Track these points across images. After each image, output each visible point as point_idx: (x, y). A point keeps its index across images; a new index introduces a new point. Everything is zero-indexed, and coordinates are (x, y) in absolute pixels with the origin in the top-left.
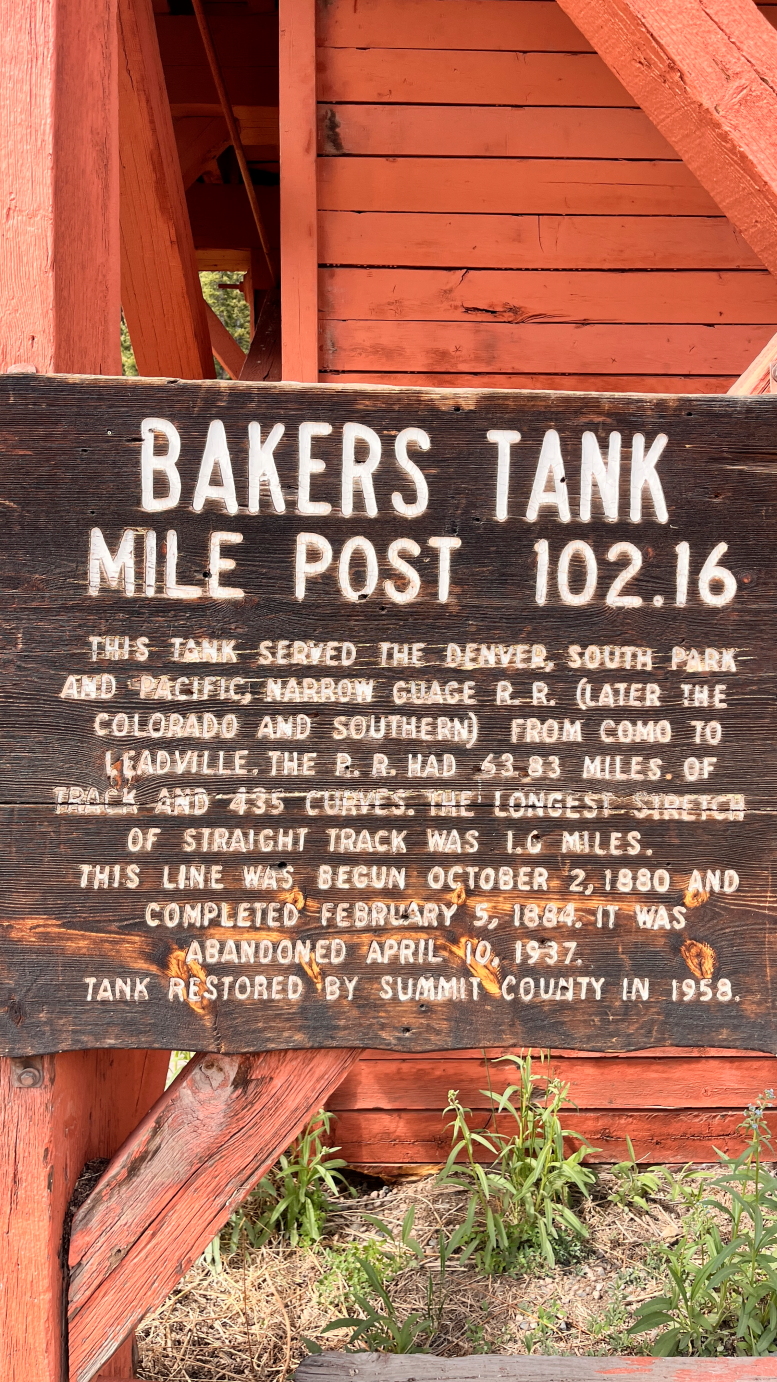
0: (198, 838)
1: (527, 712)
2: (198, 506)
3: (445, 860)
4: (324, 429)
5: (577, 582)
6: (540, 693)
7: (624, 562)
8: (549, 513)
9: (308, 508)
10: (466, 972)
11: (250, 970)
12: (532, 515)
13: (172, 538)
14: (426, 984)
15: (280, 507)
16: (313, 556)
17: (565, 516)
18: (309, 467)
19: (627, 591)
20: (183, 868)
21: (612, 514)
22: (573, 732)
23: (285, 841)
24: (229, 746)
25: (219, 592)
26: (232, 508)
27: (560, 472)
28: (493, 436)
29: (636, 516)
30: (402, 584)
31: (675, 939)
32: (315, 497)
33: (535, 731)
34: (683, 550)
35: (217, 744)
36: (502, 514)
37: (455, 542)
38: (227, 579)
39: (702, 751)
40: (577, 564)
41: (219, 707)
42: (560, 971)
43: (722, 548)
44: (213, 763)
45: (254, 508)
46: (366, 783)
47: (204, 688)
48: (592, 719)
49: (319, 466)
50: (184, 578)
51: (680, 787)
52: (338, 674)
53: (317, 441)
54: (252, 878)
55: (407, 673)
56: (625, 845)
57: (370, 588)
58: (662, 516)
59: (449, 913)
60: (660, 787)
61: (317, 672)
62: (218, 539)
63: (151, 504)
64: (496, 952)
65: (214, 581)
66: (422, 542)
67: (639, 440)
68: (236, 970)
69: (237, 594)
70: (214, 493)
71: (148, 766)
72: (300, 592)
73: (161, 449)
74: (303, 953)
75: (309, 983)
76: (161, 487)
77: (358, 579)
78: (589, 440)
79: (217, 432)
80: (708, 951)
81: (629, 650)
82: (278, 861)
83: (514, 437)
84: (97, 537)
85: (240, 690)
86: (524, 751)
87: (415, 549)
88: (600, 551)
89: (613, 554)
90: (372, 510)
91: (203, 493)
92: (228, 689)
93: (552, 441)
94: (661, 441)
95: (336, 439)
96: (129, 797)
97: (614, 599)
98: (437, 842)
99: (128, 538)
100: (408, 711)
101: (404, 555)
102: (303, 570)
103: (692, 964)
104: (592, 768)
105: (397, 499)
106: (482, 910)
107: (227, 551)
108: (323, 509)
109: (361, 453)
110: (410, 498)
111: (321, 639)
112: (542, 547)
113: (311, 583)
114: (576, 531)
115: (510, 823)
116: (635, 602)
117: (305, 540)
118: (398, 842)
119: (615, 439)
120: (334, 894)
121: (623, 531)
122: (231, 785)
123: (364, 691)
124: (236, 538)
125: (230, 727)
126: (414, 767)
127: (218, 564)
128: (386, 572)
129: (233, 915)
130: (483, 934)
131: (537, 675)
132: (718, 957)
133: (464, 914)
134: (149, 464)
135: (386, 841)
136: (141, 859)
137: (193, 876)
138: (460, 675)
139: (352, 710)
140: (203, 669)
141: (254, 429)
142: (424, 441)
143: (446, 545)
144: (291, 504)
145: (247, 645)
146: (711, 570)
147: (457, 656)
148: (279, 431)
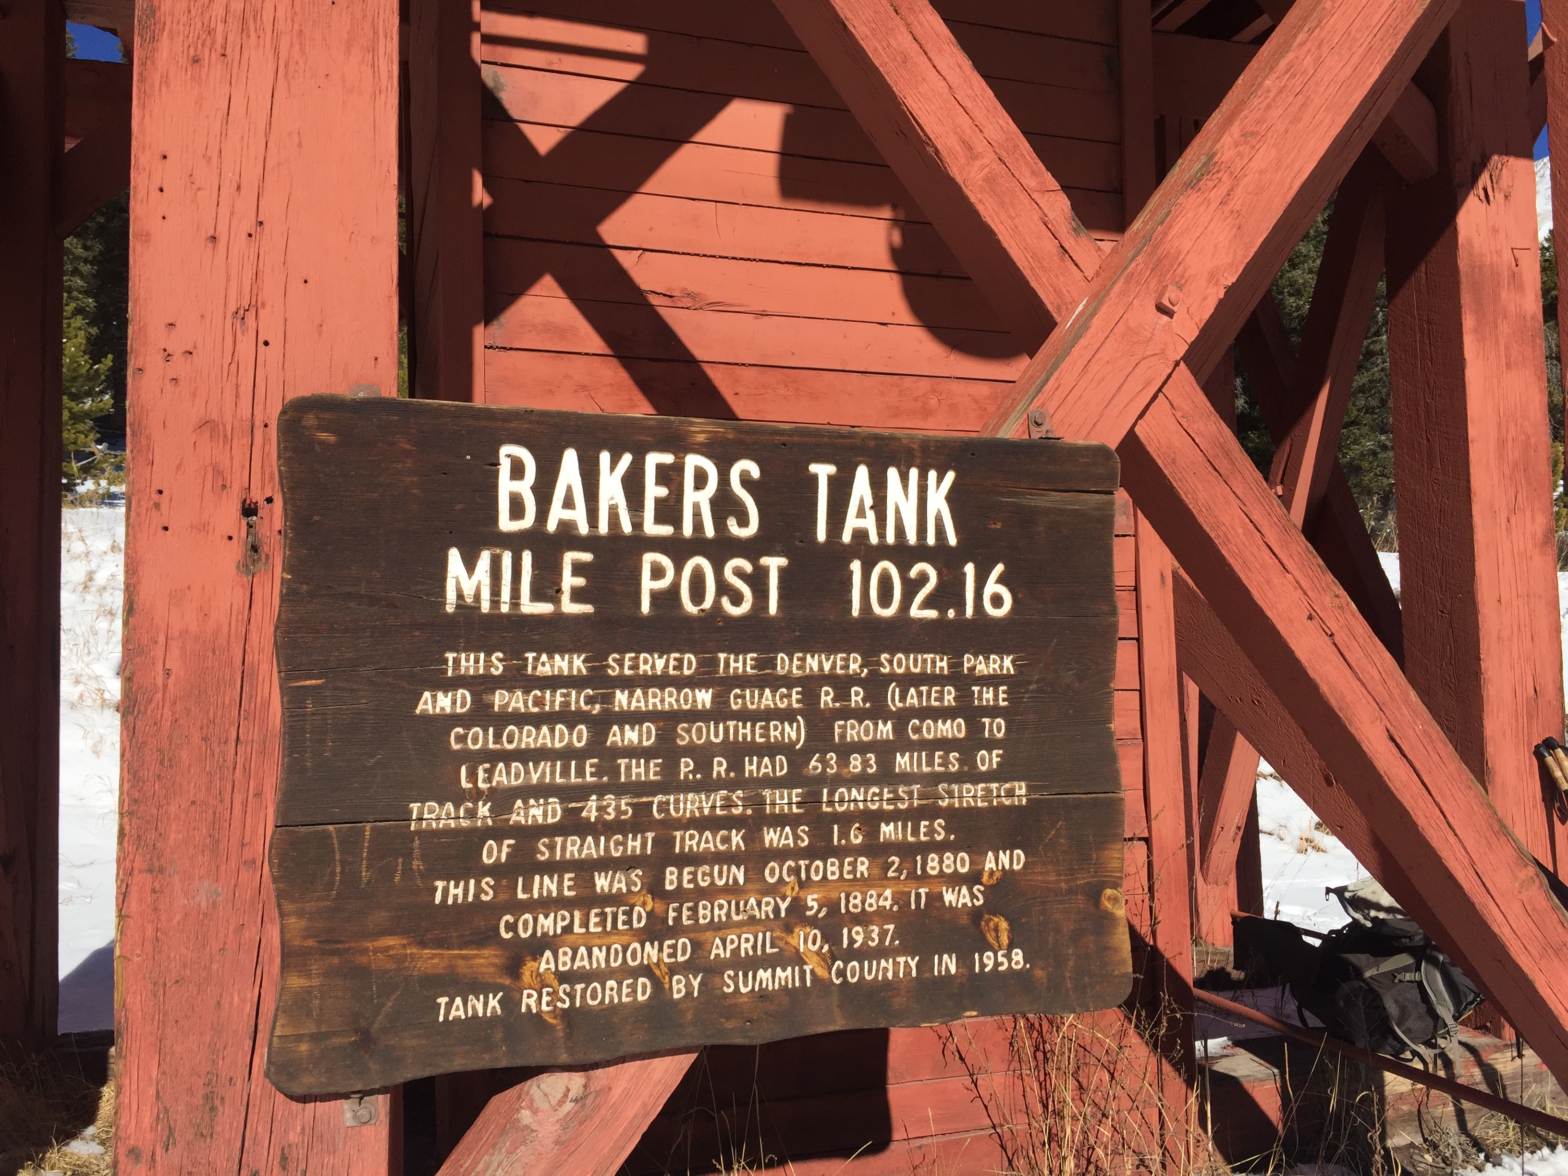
0: (552, 847)
1: (846, 713)
2: (552, 526)
3: (781, 855)
4: (668, 458)
5: (885, 599)
6: (857, 696)
7: (923, 579)
8: (860, 535)
9: (652, 528)
10: (798, 960)
11: (601, 976)
12: (846, 537)
13: (527, 557)
14: (764, 975)
15: (627, 527)
16: (658, 572)
17: (874, 539)
18: (653, 491)
19: (927, 604)
20: (537, 878)
21: (912, 538)
22: (886, 730)
23: (634, 845)
24: (581, 755)
25: (569, 607)
26: (584, 529)
27: (869, 502)
28: (814, 468)
29: (931, 540)
30: (737, 599)
31: (976, 914)
32: (659, 519)
33: (854, 731)
34: (970, 569)
35: (567, 754)
36: (821, 535)
37: (783, 561)
38: (578, 595)
39: (991, 744)
40: (886, 582)
41: (570, 718)
42: (881, 952)
43: (1000, 568)
44: (565, 772)
45: (603, 528)
46: (707, 786)
47: (555, 700)
48: (901, 719)
49: (663, 492)
50: (537, 595)
51: (976, 778)
52: (680, 683)
53: (661, 469)
54: (602, 882)
55: (742, 681)
56: (931, 831)
57: (708, 604)
58: (952, 540)
59: (783, 906)
60: (959, 778)
61: (661, 681)
62: (569, 557)
63: (506, 524)
64: (825, 939)
65: (566, 598)
66: (754, 560)
67: (932, 475)
68: (586, 977)
69: (588, 609)
70: (568, 515)
71: (503, 777)
72: (645, 607)
73: (517, 471)
74: (651, 952)
75: (657, 984)
76: (517, 509)
77: (697, 594)
78: (893, 474)
79: (570, 459)
80: (1004, 925)
81: (929, 657)
82: (626, 864)
83: (831, 469)
84: (454, 556)
85: (590, 700)
86: (845, 750)
87: (747, 567)
88: (904, 570)
89: (913, 573)
90: (710, 531)
91: (557, 514)
92: (578, 700)
93: (862, 473)
94: (950, 476)
95: (678, 468)
96: (484, 810)
97: (915, 612)
98: (771, 837)
99: (485, 559)
100: (744, 716)
101: (739, 573)
102: (648, 585)
103: (990, 938)
104: (902, 762)
105: (732, 524)
106: (812, 901)
107: (578, 569)
108: (666, 530)
109: (701, 480)
110: (743, 522)
111: (663, 651)
112: (856, 566)
113: (655, 596)
114: (883, 551)
115: (836, 817)
116: (932, 614)
117: (649, 558)
118: (737, 839)
119: (914, 473)
120: (679, 894)
121: (921, 552)
122: (582, 793)
123: (704, 698)
124: (587, 557)
125: (581, 736)
126: (751, 767)
127: (569, 581)
128: (723, 588)
129: (585, 924)
130: (813, 922)
131: (854, 680)
132: (1012, 930)
133: (797, 908)
134: (506, 486)
135: (726, 840)
136: (495, 870)
137: (548, 885)
138: (788, 681)
139: (694, 716)
140: (554, 682)
141: (605, 457)
142: (755, 471)
143: (774, 563)
144: (637, 525)
145: (597, 659)
146: (992, 587)
147: (786, 665)
148: (627, 459)
